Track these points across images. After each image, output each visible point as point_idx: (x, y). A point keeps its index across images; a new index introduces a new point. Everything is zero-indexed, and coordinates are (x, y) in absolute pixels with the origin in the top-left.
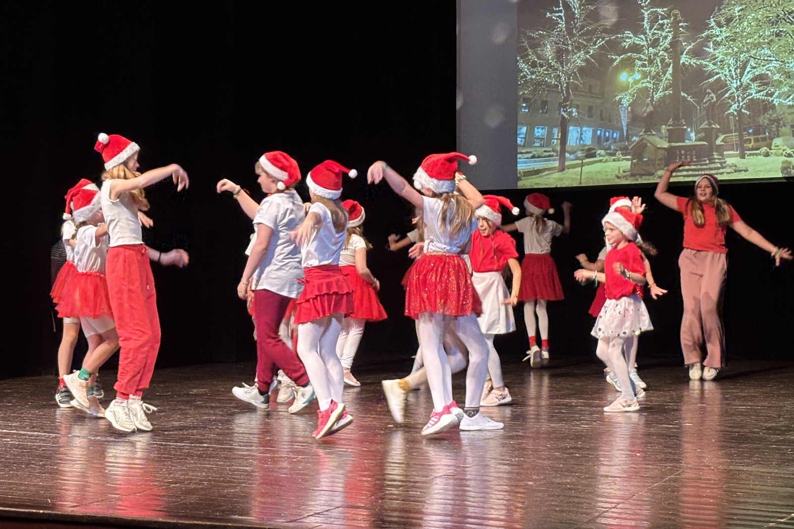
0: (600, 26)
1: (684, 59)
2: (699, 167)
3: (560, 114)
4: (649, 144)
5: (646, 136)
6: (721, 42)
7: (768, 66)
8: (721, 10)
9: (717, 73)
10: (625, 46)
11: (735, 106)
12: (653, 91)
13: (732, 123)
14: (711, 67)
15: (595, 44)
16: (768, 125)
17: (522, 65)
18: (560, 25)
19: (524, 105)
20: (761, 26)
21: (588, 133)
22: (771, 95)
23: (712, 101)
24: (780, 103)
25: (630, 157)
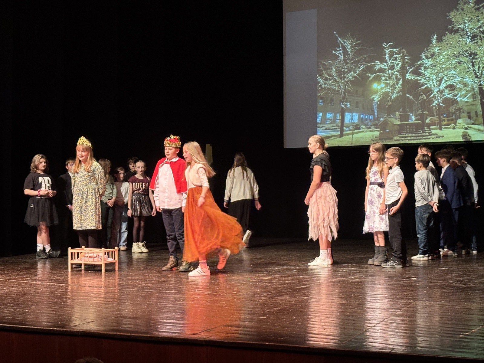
0: (362, 58)
1: (408, 76)
2: (417, 135)
3: (340, 106)
4: (389, 123)
5: (387, 118)
6: (428, 67)
7: (454, 80)
8: (428, 49)
9: (426, 84)
10: (376, 69)
11: (436, 102)
12: (392, 93)
13: (435, 111)
14: (423, 80)
15: (359, 68)
16: (454, 112)
17: (320, 80)
18: (340, 58)
19: (321, 101)
20: (450, 58)
21: (356, 116)
22: (456, 96)
23: (424, 99)
24: (461, 100)
25: (379, 129)
